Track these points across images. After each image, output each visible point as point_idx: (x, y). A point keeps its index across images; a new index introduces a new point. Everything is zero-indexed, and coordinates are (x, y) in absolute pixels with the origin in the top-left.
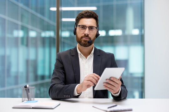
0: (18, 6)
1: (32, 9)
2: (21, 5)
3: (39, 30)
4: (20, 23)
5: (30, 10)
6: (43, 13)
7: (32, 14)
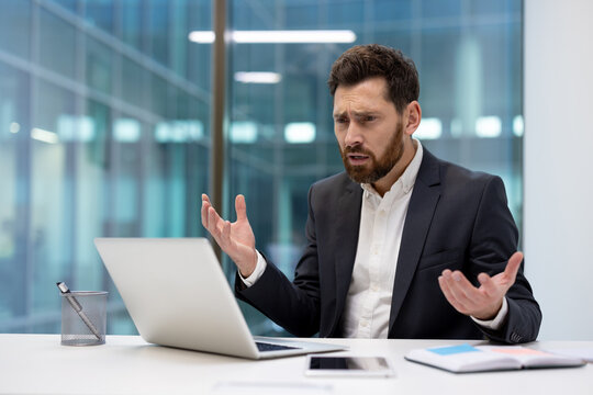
1: (124, 39)
2: (86, 24)
3: (148, 116)
4: (82, 89)
6: (163, 54)
7: (126, 59)
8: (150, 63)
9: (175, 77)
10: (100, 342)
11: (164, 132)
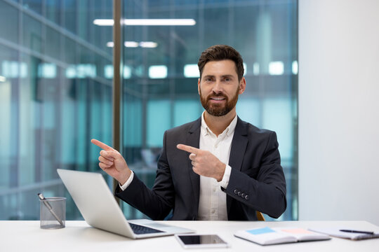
0: (18, 10)
1: (48, 16)
5: (44, 19)
6: (73, 27)
7: (48, 27)
8: (64, 31)
9: (80, 40)
10: (62, 226)
11: (71, 73)
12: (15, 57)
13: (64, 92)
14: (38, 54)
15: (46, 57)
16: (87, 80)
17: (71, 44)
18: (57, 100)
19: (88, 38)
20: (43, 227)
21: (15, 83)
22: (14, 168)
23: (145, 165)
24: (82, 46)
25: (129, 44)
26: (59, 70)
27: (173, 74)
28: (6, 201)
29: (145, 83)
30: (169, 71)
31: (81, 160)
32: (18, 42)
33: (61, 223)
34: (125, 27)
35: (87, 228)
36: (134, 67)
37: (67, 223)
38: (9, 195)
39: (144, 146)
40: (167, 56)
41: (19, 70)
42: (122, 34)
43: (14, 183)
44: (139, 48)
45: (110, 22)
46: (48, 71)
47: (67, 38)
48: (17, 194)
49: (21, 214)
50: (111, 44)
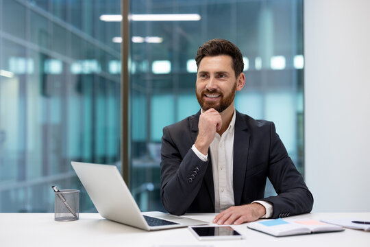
0: (25, 7)
1: (54, 13)
5: (50, 16)
6: (78, 23)
7: (56, 25)
8: (70, 27)
9: (86, 36)
10: (76, 218)
11: (76, 68)
12: (23, 54)
13: (71, 87)
14: (45, 50)
15: (53, 54)
16: (92, 76)
17: (77, 39)
18: (63, 95)
19: (93, 34)
20: (57, 219)
21: (23, 79)
22: (22, 162)
23: (151, 159)
24: (88, 42)
25: (136, 40)
26: (65, 66)
27: (177, 69)
28: (13, 195)
29: (148, 78)
30: (172, 66)
31: (87, 154)
32: (25, 38)
33: (75, 216)
34: (133, 23)
35: (101, 220)
36: (139, 62)
37: (81, 215)
38: (17, 190)
39: (149, 140)
40: (171, 50)
41: (26, 66)
42: (129, 29)
43: (22, 177)
44: (145, 43)
45: (118, 18)
46: (55, 67)
47: (73, 34)
48: (25, 188)
49: (29, 207)
50: (119, 40)
